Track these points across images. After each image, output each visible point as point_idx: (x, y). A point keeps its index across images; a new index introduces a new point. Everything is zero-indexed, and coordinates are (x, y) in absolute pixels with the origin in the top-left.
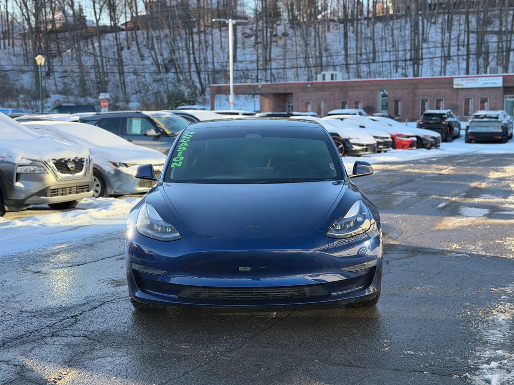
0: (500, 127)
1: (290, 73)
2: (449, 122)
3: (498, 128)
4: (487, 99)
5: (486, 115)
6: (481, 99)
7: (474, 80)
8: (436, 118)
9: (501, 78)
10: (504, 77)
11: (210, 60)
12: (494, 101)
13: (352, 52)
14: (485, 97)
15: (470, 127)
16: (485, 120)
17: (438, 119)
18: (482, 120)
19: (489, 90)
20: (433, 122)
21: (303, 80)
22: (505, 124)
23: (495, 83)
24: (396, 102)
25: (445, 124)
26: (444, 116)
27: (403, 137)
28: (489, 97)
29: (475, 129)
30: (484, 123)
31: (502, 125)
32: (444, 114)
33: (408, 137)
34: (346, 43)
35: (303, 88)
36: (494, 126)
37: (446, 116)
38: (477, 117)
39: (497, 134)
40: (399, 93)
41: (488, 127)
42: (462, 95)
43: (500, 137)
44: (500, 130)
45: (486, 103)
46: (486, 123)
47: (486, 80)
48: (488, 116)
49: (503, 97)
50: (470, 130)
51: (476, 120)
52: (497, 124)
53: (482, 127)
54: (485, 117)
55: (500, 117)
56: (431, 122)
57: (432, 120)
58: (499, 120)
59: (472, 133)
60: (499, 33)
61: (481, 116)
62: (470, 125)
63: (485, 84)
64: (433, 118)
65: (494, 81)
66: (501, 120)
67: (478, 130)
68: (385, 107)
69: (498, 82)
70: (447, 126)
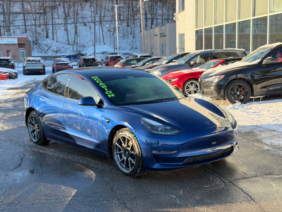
0: (42, 66)
2: (12, 64)
3: (41, 67)
4: (10, 50)
5: (33, 60)
6: (7, 50)
7: (1, 39)
8: (5, 61)
9: (17, 39)
10: (18, 38)
12: (14, 51)
14: (9, 49)
15: (26, 66)
16: (33, 62)
17: (6, 62)
18: (32, 62)
19: (11, 45)
20: (4, 64)
22: (44, 64)
23: (13, 42)
25: (11, 65)
26: (9, 60)
27: (2, 73)
28: (11, 49)
29: (29, 67)
30: (33, 64)
31: (43, 65)
32: (9, 59)
33: (5, 73)
36: (39, 66)
37: (10, 60)
38: (29, 61)
39: (41, 70)
41: (36, 66)
43: (42, 72)
44: (42, 68)
45: (10, 52)
46: (35, 64)
47: (8, 40)
48: (34, 60)
49: (18, 49)
50: (26, 68)
51: (29, 62)
52: (40, 65)
53: (33, 66)
54: (33, 61)
55: (41, 60)
56: (2, 64)
57: (3, 63)
58: (41, 62)
59: (27, 70)
60: (4, 13)
61: (31, 60)
62: (26, 65)
63: (8, 42)
64: (3, 62)
65: (12, 41)
66: (42, 62)
67: (30, 68)
69: (16, 41)
70: (12, 66)
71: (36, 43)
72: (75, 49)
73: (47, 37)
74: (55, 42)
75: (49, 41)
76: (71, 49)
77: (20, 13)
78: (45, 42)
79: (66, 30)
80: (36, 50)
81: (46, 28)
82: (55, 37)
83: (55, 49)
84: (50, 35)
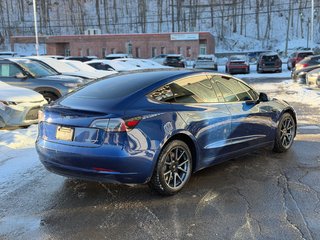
0: (213, 65)
1: (63, 29)
4: (190, 47)
6: (187, 47)
8: (174, 59)
9: (198, 34)
10: (200, 33)
11: (6, 20)
12: (194, 48)
13: (102, 16)
15: (196, 65)
16: (204, 60)
17: (176, 60)
19: (191, 41)
20: (174, 62)
21: (72, 34)
24: (137, 49)
25: (180, 63)
26: (179, 58)
28: (192, 46)
31: (215, 63)
34: (98, 11)
35: (76, 39)
36: (210, 64)
37: (181, 58)
38: (200, 58)
40: (139, 43)
41: (207, 65)
42: (176, 44)
44: (213, 67)
45: (190, 49)
46: (205, 62)
47: (189, 36)
48: (206, 58)
49: (199, 46)
51: (200, 60)
53: (203, 65)
54: (204, 58)
56: (172, 62)
60: (190, 7)
61: (202, 58)
63: (189, 38)
65: (193, 36)
66: (214, 60)
67: (201, 67)
68: (131, 52)
69: (197, 37)
71: (221, 38)
72: (266, 44)
73: (235, 31)
74: (243, 36)
75: (235, 36)
76: (261, 44)
77: (207, 6)
78: (232, 38)
79: (257, 22)
80: (221, 47)
81: (235, 21)
82: (244, 31)
83: (242, 44)
84: (238, 29)
